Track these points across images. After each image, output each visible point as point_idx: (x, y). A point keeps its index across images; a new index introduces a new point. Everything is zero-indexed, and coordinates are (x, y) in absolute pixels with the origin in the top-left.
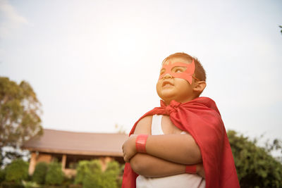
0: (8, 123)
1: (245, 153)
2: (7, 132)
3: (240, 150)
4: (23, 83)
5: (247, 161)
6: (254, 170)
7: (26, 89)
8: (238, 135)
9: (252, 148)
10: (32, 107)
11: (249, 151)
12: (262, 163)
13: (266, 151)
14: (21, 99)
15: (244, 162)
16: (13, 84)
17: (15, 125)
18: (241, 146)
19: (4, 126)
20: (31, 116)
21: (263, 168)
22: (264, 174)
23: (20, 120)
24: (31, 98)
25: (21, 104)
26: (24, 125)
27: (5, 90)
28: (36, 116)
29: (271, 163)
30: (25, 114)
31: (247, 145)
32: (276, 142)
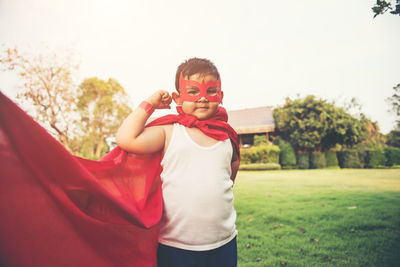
0: (106, 117)
1: (324, 115)
2: (107, 125)
3: (319, 113)
4: (110, 80)
5: (326, 122)
6: (333, 130)
7: (114, 85)
8: (317, 99)
9: (331, 109)
10: (123, 101)
11: (329, 112)
12: (340, 121)
13: (345, 109)
14: (111, 94)
15: (324, 124)
16: (102, 82)
17: (112, 118)
18: (320, 109)
19: (103, 121)
20: (124, 109)
21: (342, 126)
22: (343, 132)
23: (115, 113)
24: (120, 93)
25: (113, 99)
26: (119, 117)
27: (97, 89)
28: (128, 108)
29: (350, 121)
30: (118, 107)
31: (326, 107)
32: (353, 100)
